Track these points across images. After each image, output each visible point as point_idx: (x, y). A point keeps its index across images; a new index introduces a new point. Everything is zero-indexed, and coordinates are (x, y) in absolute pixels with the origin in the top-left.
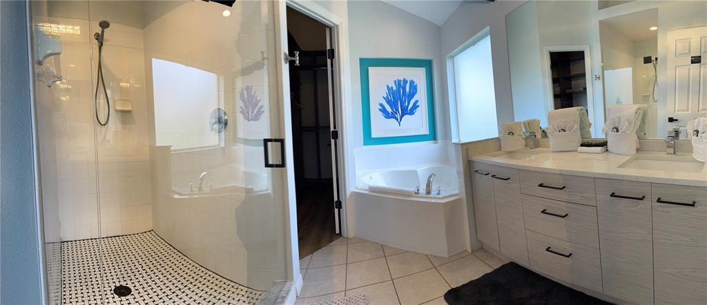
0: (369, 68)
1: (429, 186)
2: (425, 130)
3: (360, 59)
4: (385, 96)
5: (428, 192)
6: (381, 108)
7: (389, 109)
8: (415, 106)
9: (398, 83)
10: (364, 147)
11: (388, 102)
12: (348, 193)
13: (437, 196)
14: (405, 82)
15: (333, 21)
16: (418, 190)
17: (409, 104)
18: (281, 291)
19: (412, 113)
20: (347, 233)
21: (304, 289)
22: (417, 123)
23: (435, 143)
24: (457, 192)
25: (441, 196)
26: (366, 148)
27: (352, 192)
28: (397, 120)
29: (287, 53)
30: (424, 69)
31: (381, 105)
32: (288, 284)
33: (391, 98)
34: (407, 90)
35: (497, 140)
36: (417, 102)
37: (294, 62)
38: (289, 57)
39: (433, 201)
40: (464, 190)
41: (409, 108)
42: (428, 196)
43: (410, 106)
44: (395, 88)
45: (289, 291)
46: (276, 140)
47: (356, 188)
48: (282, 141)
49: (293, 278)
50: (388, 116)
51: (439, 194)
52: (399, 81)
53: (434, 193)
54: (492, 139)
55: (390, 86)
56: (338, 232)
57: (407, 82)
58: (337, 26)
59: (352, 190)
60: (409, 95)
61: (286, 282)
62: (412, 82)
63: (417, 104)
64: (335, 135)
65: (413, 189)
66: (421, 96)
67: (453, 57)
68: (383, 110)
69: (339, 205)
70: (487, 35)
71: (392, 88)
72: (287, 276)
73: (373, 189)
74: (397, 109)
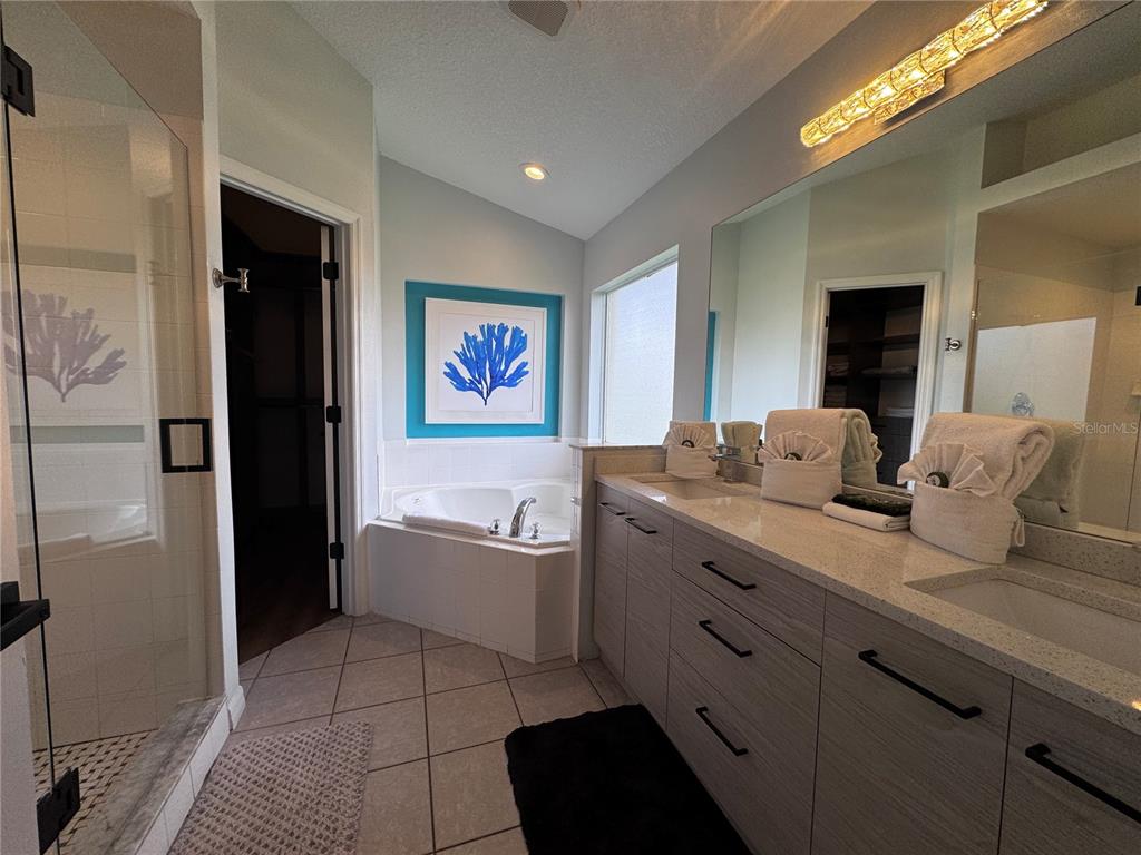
0: (427, 299)
1: (518, 519)
2: (537, 416)
3: (407, 283)
4: (460, 350)
5: (515, 532)
6: (448, 371)
7: (465, 374)
8: (520, 373)
9: (489, 331)
10: (408, 440)
11: (465, 361)
12: (359, 527)
13: (531, 542)
14: (503, 329)
15: (338, 218)
16: (496, 527)
17: (507, 367)
18: (195, 716)
19: (512, 382)
20: (354, 607)
21: (247, 714)
22: (523, 401)
23: (556, 441)
24: (568, 538)
25: (537, 542)
26: (409, 442)
27: (368, 526)
28: (481, 393)
29: (221, 270)
30: (545, 310)
31: (449, 365)
32: (212, 703)
33: (471, 355)
34: (507, 342)
35: (660, 451)
36: (524, 364)
37: (238, 285)
38: (224, 278)
39: (523, 550)
40: (579, 537)
41: (507, 375)
42: (515, 539)
43: (511, 371)
44: (480, 338)
45: (212, 716)
46: (190, 421)
47: (378, 518)
48: (206, 425)
49: (223, 690)
50: (461, 385)
51: (535, 537)
52: (491, 328)
53: (525, 536)
54: (650, 447)
55: (471, 335)
56: (333, 604)
57: (506, 330)
58: (347, 226)
59: (368, 521)
60: (509, 352)
61: (206, 700)
62: (516, 331)
63: (525, 369)
64: (336, 415)
65: (486, 524)
66: (535, 356)
67: (606, 293)
68: (453, 374)
69: (339, 551)
70: (673, 262)
71: (475, 338)
72: (211, 687)
73: (411, 522)
74: (482, 376)
